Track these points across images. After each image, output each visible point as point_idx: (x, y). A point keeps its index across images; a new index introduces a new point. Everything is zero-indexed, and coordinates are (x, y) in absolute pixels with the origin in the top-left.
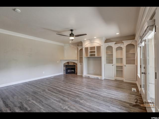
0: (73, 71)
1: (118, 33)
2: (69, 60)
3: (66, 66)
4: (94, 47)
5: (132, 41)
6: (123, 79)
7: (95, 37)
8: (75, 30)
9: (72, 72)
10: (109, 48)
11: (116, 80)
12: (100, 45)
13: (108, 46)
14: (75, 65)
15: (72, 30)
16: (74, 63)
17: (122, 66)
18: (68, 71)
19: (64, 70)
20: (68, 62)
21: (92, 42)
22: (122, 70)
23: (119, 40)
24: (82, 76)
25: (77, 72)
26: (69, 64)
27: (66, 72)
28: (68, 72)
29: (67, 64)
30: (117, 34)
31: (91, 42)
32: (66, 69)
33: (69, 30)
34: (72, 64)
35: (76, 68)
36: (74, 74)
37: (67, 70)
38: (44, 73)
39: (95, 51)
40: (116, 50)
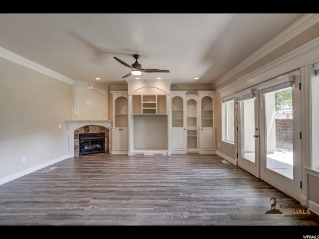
0: (98, 146)
1: (197, 78)
2: (89, 121)
3: (81, 136)
4: (154, 96)
5: (209, 93)
6: (199, 151)
7: (160, 78)
8: (145, 56)
9: (97, 149)
10: (177, 100)
11: (189, 154)
12: (165, 94)
13: (175, 96)
14: (103, 134)
15: (136, 56)
16: (103, 128)
17: (196, 131)
18: (86, 148)
19: (75, 147)
20: (87, 127)
21: (150, 86)
22: (196, 137)
23: (193, 87)
24: (128, 155)
25: (108, 147)
26: (88, 131)
27: (80, 151)
28: (87, 150)
29: (83, 132)
30: (195, 78)
31: (148, 86)
32: (81, 143)
33: (131, 55)
34: (97, 131)
35: (106, 139)
36: (102, 154)
37: (82, 145)
38: (24, 159)
39: (155, 104)
40: (188, 104)
